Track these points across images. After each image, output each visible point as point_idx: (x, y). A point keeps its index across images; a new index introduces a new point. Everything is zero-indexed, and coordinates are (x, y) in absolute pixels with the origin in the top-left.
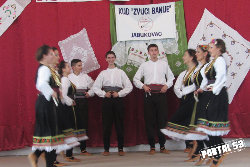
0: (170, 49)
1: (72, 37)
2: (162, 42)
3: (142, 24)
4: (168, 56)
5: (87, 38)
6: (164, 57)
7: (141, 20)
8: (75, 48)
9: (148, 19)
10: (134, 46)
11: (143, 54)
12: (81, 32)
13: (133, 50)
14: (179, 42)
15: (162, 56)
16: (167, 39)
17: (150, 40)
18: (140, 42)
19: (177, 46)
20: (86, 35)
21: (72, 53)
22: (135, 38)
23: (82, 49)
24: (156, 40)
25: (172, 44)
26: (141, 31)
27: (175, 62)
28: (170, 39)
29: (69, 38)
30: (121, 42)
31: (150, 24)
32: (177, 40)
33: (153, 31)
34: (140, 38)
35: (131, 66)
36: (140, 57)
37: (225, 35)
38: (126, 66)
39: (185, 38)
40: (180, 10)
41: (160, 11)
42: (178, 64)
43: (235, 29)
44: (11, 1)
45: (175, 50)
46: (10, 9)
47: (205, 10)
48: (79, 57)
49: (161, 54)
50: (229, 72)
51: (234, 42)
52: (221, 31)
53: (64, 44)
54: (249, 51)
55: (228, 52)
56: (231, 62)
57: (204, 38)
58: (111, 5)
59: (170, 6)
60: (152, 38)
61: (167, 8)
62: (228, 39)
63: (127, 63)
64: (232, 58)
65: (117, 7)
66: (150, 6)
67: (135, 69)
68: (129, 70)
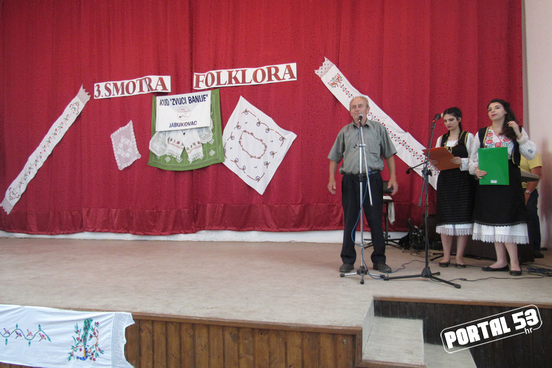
0: (204, 138)
1: (121, 129)
2: (199, 132)
3: (180, 114)
4: (203, 145)
5: (132, 130)
6: (200, 146)
7: (180, 110)
8: (122, 141)
9: (186, 109)
10: (172, 135)
11: (181, 144)
12: (128, 125)
13: (171, 140)
14: (213, 130)
16: (202, 128)
17: (186, 130)
18: (178, 132)
19: (212, 134)
20: (132, 127)
21: (120, 144)
22: (173, 128)
23: (129, 141)
24: (192, 129)
25: (207, 133)
26: (178, 121)
27: (209, 151)
28: (205, 127)
29: (118, 131)
30: (161, 132)
31: (188, 114)
32: (210, 129)
33: (189, 121)
34: (177, 128)
35: (169, 156)
36: (178, 147)
37: (259, 123)
38: (165, 156)
39: (220, 127)
40: (216, 99)
41: (197, 100)
42: (212, 153)
43: (269, 116)
44: (76, 99)
45: (210, 139)
46: (75, 106)
47: (241, 97)
48: (125, 148)
49: (197, 144)
50: (262, 161)
51: (268, 129)
52: (256, 118)
53: (114, 136)
54: (283, 139)
55: (261, 140)
56: (265, 150)
57: (238, 126)
58: (154, 96)
59: (207, 95)
60: (188, 127)
61: (204, 98)
62: (263, 127)
63: (167, 152)
64: (266, 146)
65: (159, 99)
66: (186, 96)
67: (173, 159)
68: (168, 159)
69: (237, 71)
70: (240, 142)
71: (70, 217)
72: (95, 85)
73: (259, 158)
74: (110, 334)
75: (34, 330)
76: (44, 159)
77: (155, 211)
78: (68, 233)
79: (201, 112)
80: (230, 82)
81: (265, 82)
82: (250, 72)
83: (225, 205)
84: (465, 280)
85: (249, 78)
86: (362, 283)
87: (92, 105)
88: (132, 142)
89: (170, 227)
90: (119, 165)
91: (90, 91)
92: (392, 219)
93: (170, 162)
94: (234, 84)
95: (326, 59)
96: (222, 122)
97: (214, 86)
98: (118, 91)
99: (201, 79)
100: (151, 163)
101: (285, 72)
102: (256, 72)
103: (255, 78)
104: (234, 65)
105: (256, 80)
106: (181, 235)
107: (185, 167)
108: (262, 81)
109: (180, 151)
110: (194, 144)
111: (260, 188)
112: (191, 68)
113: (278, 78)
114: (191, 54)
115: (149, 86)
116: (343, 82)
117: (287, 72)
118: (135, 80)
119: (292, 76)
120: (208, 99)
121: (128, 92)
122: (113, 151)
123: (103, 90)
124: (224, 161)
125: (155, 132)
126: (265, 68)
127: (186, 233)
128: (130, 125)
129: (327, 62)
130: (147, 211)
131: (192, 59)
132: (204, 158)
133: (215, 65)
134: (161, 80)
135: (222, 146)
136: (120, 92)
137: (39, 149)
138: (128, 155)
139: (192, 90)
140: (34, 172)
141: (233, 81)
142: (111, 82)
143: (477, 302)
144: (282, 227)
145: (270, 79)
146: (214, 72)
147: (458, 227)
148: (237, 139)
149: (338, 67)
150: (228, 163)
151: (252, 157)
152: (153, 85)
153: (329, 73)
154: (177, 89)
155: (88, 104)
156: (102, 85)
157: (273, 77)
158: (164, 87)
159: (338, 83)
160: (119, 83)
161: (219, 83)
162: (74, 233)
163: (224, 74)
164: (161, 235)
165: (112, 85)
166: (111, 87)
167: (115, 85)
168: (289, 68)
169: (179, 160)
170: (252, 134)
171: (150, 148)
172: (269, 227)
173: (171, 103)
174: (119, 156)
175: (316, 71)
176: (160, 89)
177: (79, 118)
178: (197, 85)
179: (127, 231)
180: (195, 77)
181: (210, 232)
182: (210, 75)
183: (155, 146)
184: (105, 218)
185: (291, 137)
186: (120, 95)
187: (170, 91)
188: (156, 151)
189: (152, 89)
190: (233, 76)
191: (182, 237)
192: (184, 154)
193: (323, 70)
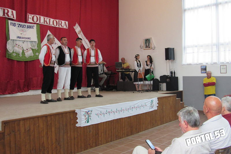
0: (34, 46)
2: (30, 43)
3: (21, 32)
4: (32, 49)
7: (21, 30)
9: (24, 31)
10: (18, 43)
11: (21, 47)
13: (17, 45)
14: (38, 44)
15: (30, 49)
16: (32, 41)
17: (25, 41)
18: (20, 41)
22: (19, 39)
24: (28, 41)
25: (35, 44)
26: (21, 36)
28: (34, 41)
30: (11, 40)
31: (25, 33)
33: (27, 37)
34: (21, 39)
35: (16, 53)
36: (20, 49)
38: (13, 53)
39: (40, 42)
40: (38, 29)
41: (30, 27)
42: (37, 54)
45: (36, 48)
47: (48, 31)
58: (7, 19)
59: (34, 26)
60: (26, 40)
63: (14, 51)
65: (10, 21)
66: (27, 24)
67: (18, 54)
68: (14, 55)
69: (47, 19)
79: (32, 34)
80: (44, 23)
81: (57, 26)
82: (52, 20)
85: (51, 23)
93: (16, 56)
95: (77, 23)
96: (41, 40)
97: (38, 22)
101: (64, 24)
102: (54, 21)
105: (54, 25)
107: (23, 59)
109: (21, 51)
111: (56, 71)
113: (62, 27)
114: (26, 3)
115: (7, 14)
117: (65, 24)
119: (66, 27)
120: (35, 28)
125: (9, 39)
126: (57, 20)
127: (22, 92)
129: (77, 25)
131: (27, 6)
132: (34, 56)
134: (12, 12)
141: (46, 23)
146: (38, 16)
149: (80, 27)
152: (9, 14)
153: (77, 29)
157: (60, 25)
158: (13, 16)
159: (80, 33)
163: (42, 18)
169: (21, 55)
171: (7, 48)
173: (17, 26)
175: (74, 27)
178: (28, 20)
180: (27, 15)
182: (35, 17)
183: (9, 47)
187: (15, 19)
188: (9, 49)
189: (8, 16)
190: (45, 20)
191: (19, 94)
192: (23, 53)
193: (76, 27)
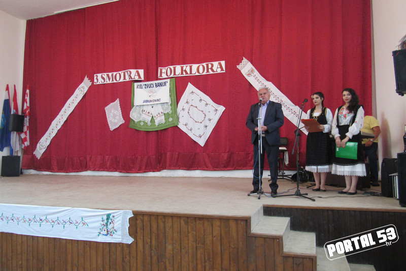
0: (166, 110)
1: (111, 104)
2: (162, 106)
3: (150, 94)
4: (165, 114)
5: (119, 104)
6: (163, 115)
7: (150, 92)
8: (112, 112)
9: (154, 91)
10: (145, 108)
11: (150, 114)
12: (116, 101)
13: (144, 111)
14: (171, 105)
15: (161, 114)
16: (164, 103)
18: (148, 106)
19: (170, 107)
20: (119, 102)
21: (111, 114)
22: (145, 104)
23: (117, 111)
24: (157, 104)
25: (167, 107)
26: (149, 99)
27: (168, 118)
28: (166, 103)
29: (110, 105)
30: (137, 106)
31: (155, 94)
32: (169, 104)
33: (156, 99)
34: (148, 103)
35: (143, 122)
36: (149, 116)
37: (201, 100)
38: (140, 121)
39: (176, 103)
40: (173, 84)
41: (160, 85)
42: (171, 119)
43: (207, 95)
44: (82, 85)
45: (169, 110)
46: (82, 89)
47: (189, 83)
48: (114, 116)
49: (160, 113)
50: (203, 124)
51: (207, 104)
52: (199, 97)
53: (107, 109)
54: (216, 110)
55: (202, 111)
56: (205, 118)
57: (187, 102)
58: (133, 83)
59: (167, 82)
60: (155, 103)
61: (165, 83)
62: (203, 103)
63: (141, 119)
64: (205, 115)
65: (136, 84)
66: (154, 82)
67: (145, 123)
68: (142, 124)
69: (187, 66)
70: (188, 112)
71: (79, 161)
72: (95, 75)
73: (201, 123)
74: (120, 222)
75: (79, 220)
76: (62, 123)
77: (133, 157)
78: (77, 172)
79: (164, 93)
80: (182, 73)
81: (205, 73)
82: (195, 67)
83: (179, 153)
84: (321, 197)
85: (194, 71)
86: (259, 198)
87: (93, 88)
88: (119, 112)
89: (144, 167)
90: (110, 127)
91: (92, 79)
92: (287, 163)
94: (184, 74)
95: (244, 58)
96: (177, 99)
97: (172, 76)
98: (109, 79)
99: (163, 72)
100: (131, 126)
101: (218, 67)
102: (198, 67)
103: (198, 71)
104: (185, 62)
105: (198, 72)
106: (151, 173)
107: (153, 128)
108: (203, 72)
109: (150, 118)
110: (159, 114)
111: (202, 142)
112: (157, 64)
113: (213, 70)
114: (157, 55)
115: (130, 76)
116: (255, 74)
117: (219, 67)
118: (120, 72)
119: (222, 70)
120: (168, 84)
121: (116, 80)
122: (106, 118)
123: (100, 79)
124: (178, 124)
125: (133, 106)
126: (204, 64)
127: (154, 171)
128: (117, 101)
129: (245, 60)
130: (129, 157)
131: (157, 58)
132: (165, 123)
133: (172, 62)
134: (138, 72)
135: (177, 115)
136: (111, 80)
137: (58, 117)
138: (116, 121)
139: (157, 79)
140: (55, 132)
141: (184, 73)
142: (105, 74)
143: (319, 207)
144: (216, 167)
145: (208, 71)
146: (172, 67)
147: (319, 167)
148: (186, 110)
149: (252, 63)
150: (181, 126)
151: (196, 122)
152: (133, 76)
153: (246, 68)
154: (148, 78)
155: (90, 88)
156: (99, 75)
157: (210, 70)
158: (140, 77)
159: (252, 74)
160: (110, 74)
161: (175, 74)
162: (81, 171)
163: (178, 68)
164: (138, 173)
165: (106, 75)
166: (105, 77)
167: (108, 75)
168: (220, 64)
169: (149, 124)
170: (196, 107)
171: (130, 116)
172: (207, 167)
173: (144, 87)
174: (111, 121)
175: (238, 66)
176: (137, 78)
177: (84, 97)
178: (161, 76)
179: (116, 171)
180: (159, 70)
181: (169, 171)
182: (169, 69)
183: (134, 115)
184: (101, 162)
185: (222, 109)
186: (110, 82)
187: (143, 79)
188: (134, 118)
189: (132, 78)
190: (184, 69)
191: (151, 174)
192: (153, 120)
193: (242, 65)
